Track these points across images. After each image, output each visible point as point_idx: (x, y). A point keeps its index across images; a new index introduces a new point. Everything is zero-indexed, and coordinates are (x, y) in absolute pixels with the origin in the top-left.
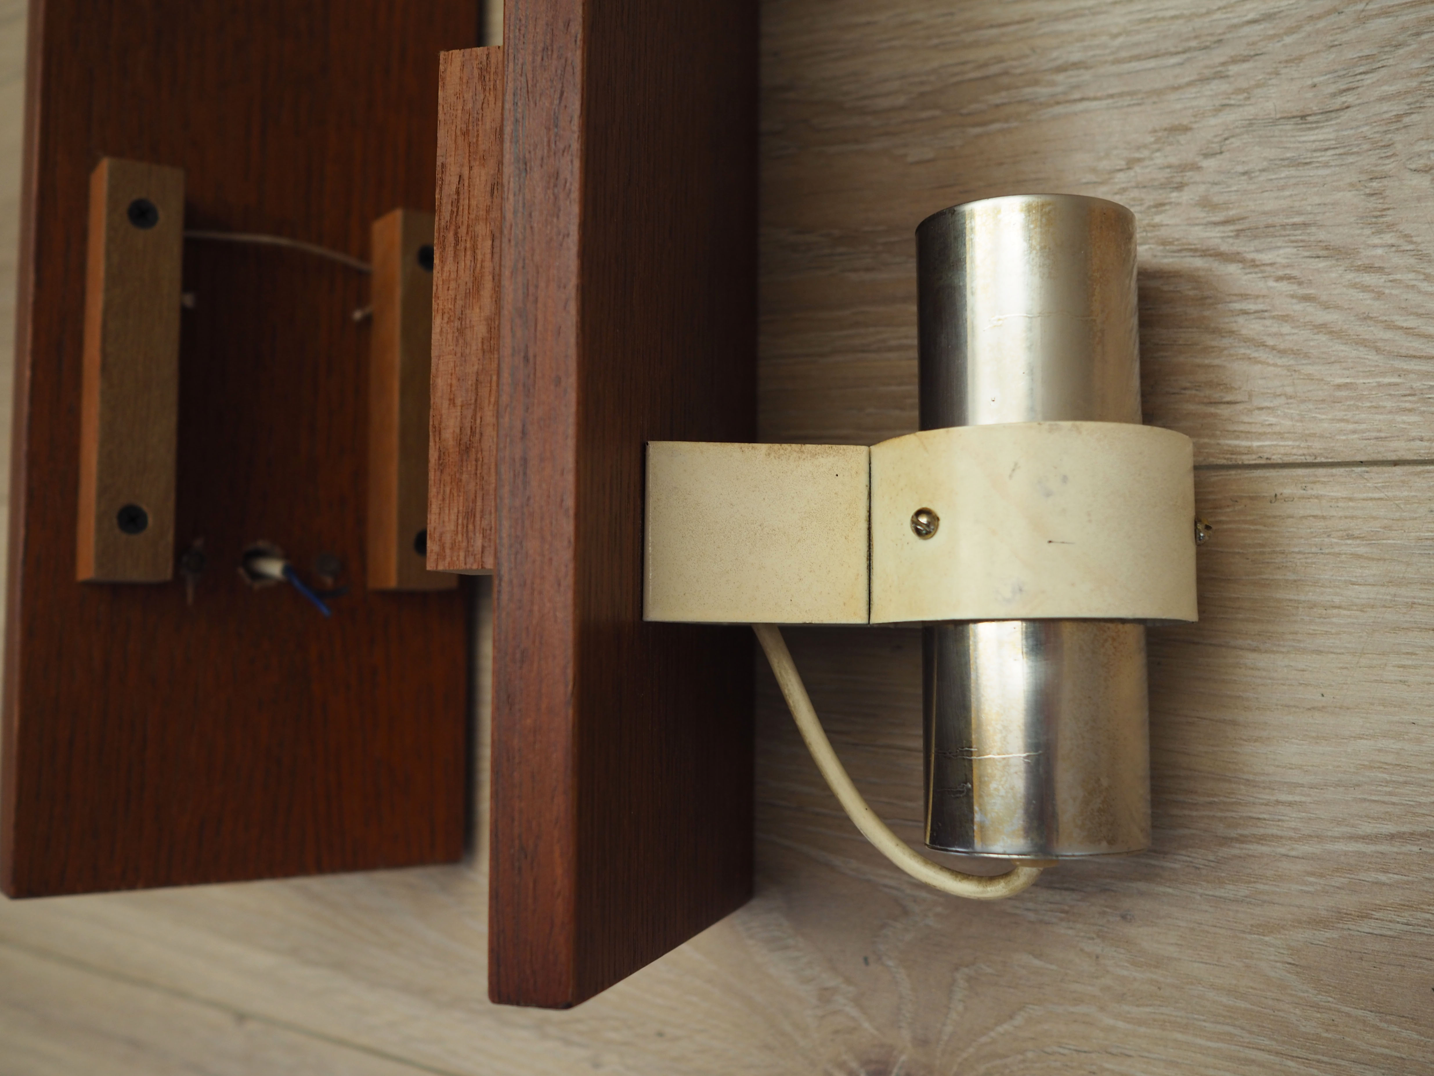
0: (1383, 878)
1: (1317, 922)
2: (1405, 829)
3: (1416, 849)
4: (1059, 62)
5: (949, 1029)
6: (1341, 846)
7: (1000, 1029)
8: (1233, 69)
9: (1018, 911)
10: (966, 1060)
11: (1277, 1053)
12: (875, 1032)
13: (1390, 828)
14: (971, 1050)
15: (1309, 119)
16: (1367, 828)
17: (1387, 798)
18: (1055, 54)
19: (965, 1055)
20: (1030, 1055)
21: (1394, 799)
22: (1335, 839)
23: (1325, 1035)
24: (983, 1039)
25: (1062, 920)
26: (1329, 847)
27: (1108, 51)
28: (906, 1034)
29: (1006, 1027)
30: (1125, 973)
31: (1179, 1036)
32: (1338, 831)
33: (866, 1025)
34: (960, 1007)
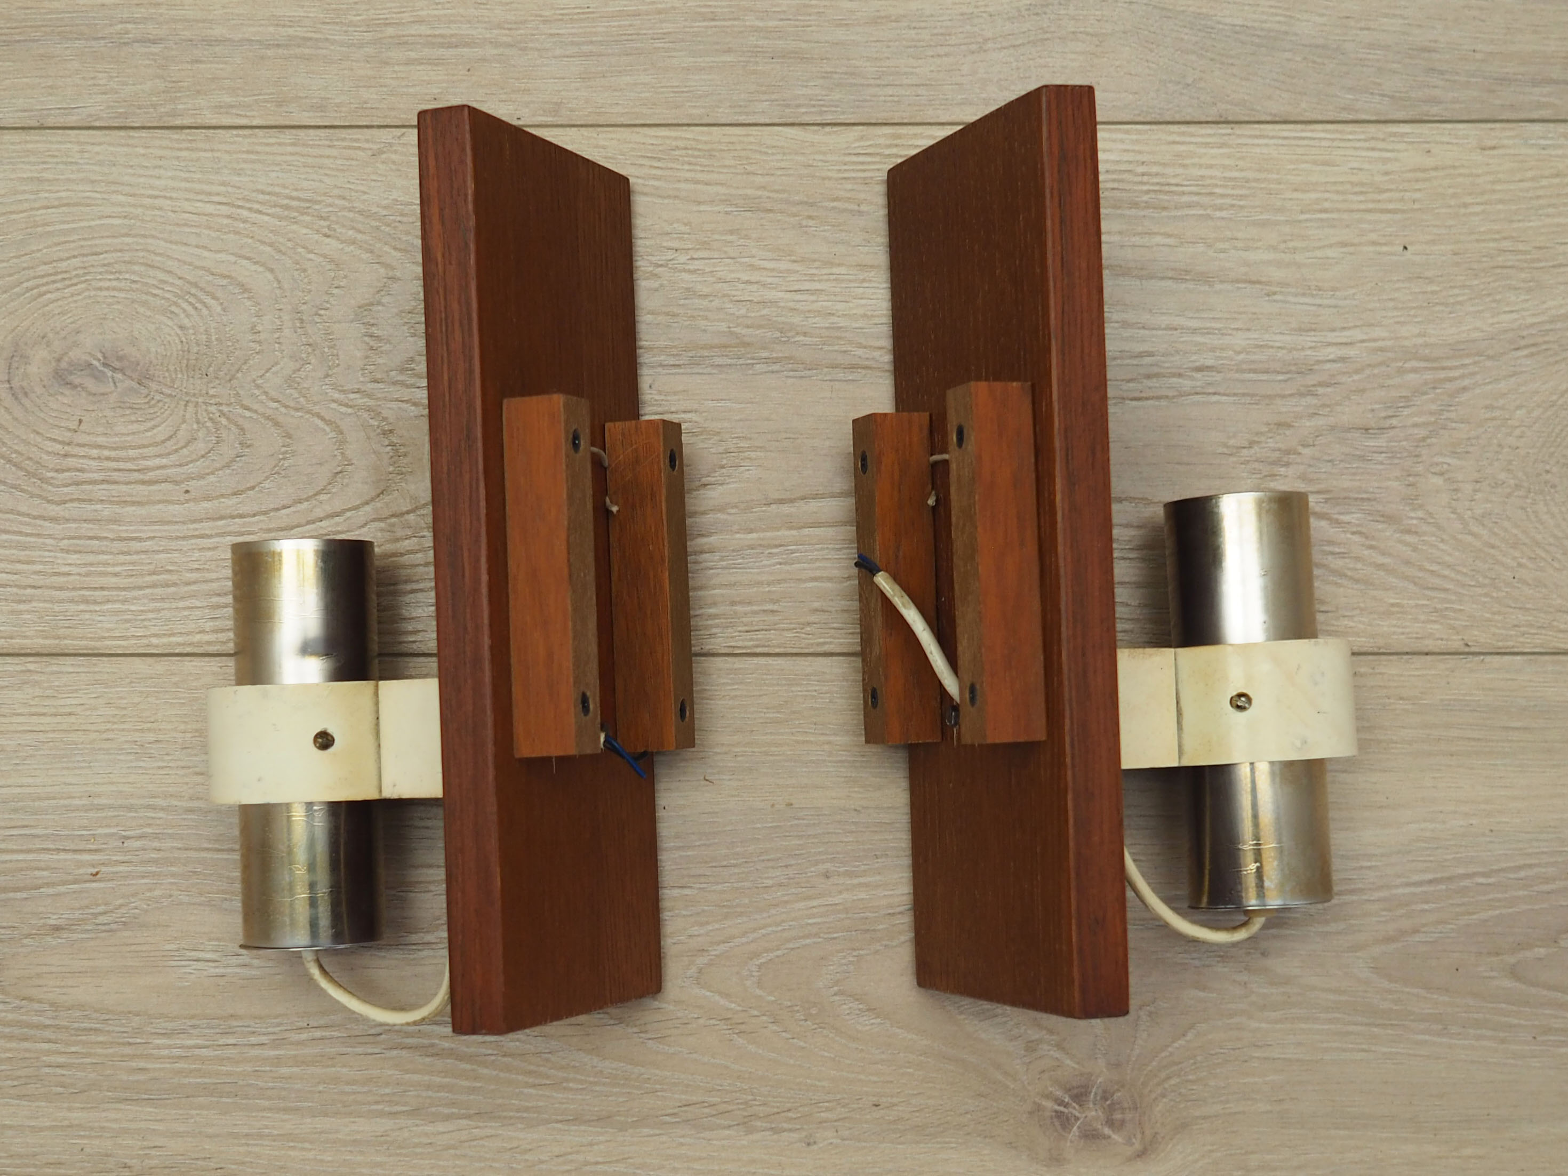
0: (1426, 907)
1: (1388, 940)
2: (1439, 875)
3: (1444, 887)
4: (1197, 364)
5: (1137, 1052)
6: (1400, 891)
7: (1176, 1045)
8: (1321, 390)
9: (1186, 961)
10: (1151, 1071)
11: (1367, 1025)
12: (1076, 1066)
13: (1430, 876)
14: (1154, 1063)
15: (1371, 431)
16: (1416, 878)
17: (1427, 858)
18: (1194, 358)
19: (1149, 1068)
20: (1199, 1058)
21: (1431, 858)
22: (1397, 887)
23: (1395, 1008)
24: (1163, 1054)
25: (1218, 962)
26: (1395, 891)
27: (1233, 363)
28: (1102, 1063)
29: (1182, 1042)
30: (1265, 991)
31: (1303, 1026)
32: (1399, 881)
33: (1068, 1062)
34: (1145, 1035)
